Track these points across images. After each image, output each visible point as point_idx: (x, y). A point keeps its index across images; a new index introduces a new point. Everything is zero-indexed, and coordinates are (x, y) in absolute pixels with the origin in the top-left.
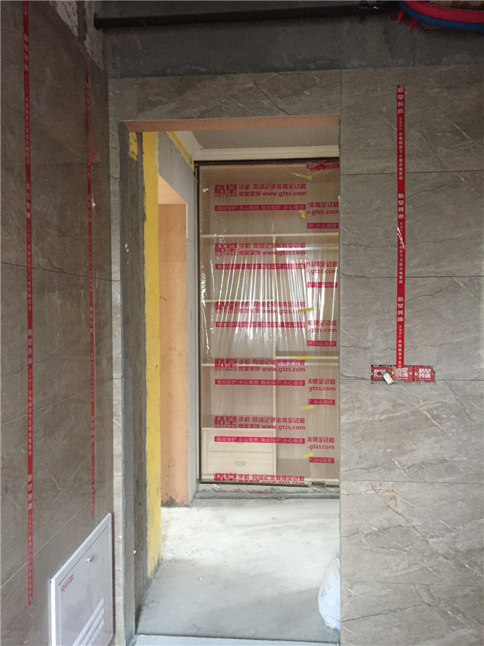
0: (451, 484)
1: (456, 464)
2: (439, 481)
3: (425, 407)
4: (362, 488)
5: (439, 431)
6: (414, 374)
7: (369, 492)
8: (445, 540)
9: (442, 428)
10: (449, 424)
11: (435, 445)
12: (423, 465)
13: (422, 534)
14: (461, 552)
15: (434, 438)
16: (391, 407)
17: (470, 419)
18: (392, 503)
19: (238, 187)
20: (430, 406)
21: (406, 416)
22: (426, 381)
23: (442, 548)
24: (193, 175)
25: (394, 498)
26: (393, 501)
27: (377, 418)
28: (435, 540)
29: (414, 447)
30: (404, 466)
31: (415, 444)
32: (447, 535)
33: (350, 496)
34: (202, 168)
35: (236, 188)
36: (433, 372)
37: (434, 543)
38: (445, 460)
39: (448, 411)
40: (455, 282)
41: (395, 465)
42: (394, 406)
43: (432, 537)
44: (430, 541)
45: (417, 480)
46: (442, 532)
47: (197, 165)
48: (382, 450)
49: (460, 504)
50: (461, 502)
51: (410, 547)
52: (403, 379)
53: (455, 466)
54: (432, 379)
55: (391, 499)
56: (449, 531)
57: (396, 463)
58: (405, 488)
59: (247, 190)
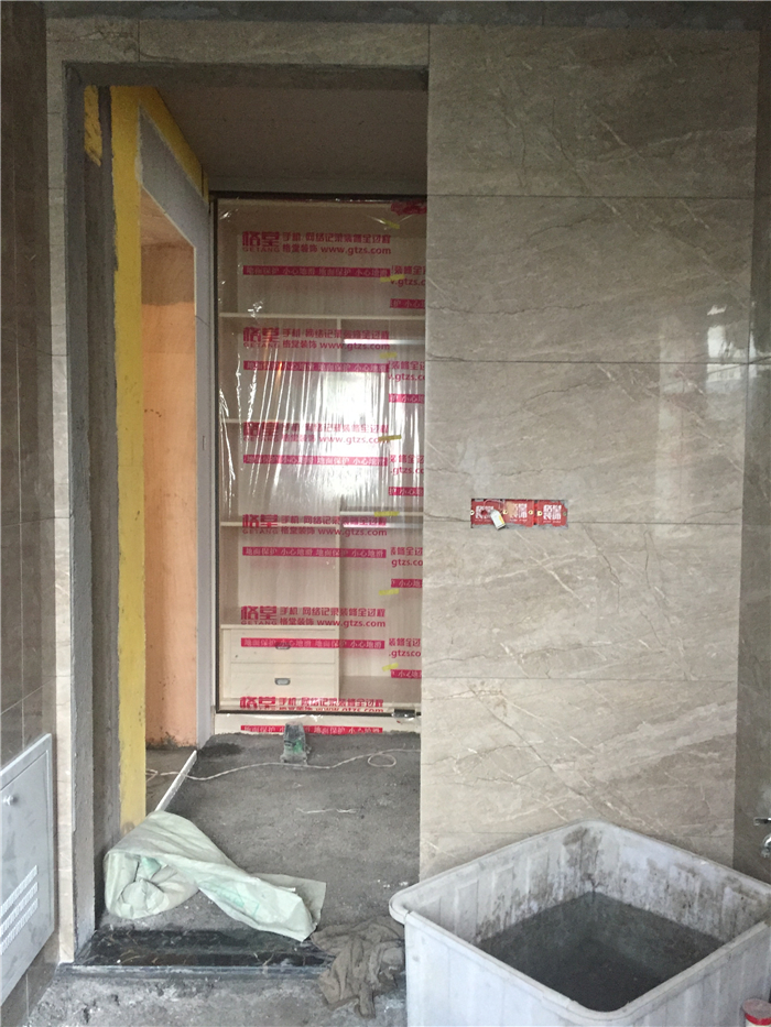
0: (587, 681)
1: (595, 650)
2: (570, 676)
3: (550, 565)
4: (456, 689)
5: (571, 600)
6: (535, 512)
7: (464, 696)
8: (577, 765)
9: (575, 596)
10: (586, 589)
11: (565, 621)
12: (545, 653)
13: (544, 757)
14: (601, 784)
15: (564, 611)
16: (500, 564)
17: (618, 582)
18: (499, 711)
19: (281, 236)
20: (560, 563)
21: (524, 578)
22: (554, 524)
23: (572, 779)
25: (502, 703)
26: (502, 708)
27: (479, 580)
28: (561, 766)
29: (535, 625)
30: (519, 654)
31: (534, 621)
32: (580, 757)
33: (436, 702)
34: (223, 202)
35: (278, 238)
36: (564, 510)
37: (560, 770)
38: (579, 645)
39: (585, 569)
40: (600, 371)
41: (505, 653)
42: (504, 563)
43: (558, 761)
44: (556, 767)
45: (537, 676)
46: (574, 754)
47: (213, 197)
48: (485, 631)
49: (601, 710)
50: (601, 708)
51: (525, 777)
52: (520, 522)
53: (593, 653)
54: (564, 521)
55: (498, 705)
56: (583, 752)
57: (507, 650)
58: (519, 687)
59: (295, 243)
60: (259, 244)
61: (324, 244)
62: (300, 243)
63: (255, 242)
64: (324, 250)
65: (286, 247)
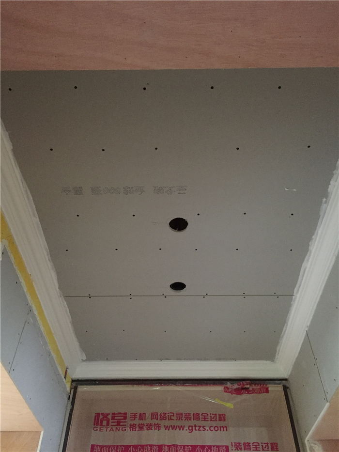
19: (129, 415)
24: (66, 399)
34: (82, 389)
35: (125, 418)
47: (74, 384)
59: (141, 422)
60: (108, 424)
61: (167, 423)
62: (145, 422)
63: (105, 423)
64: (167, 428)
65: (133, 427)
